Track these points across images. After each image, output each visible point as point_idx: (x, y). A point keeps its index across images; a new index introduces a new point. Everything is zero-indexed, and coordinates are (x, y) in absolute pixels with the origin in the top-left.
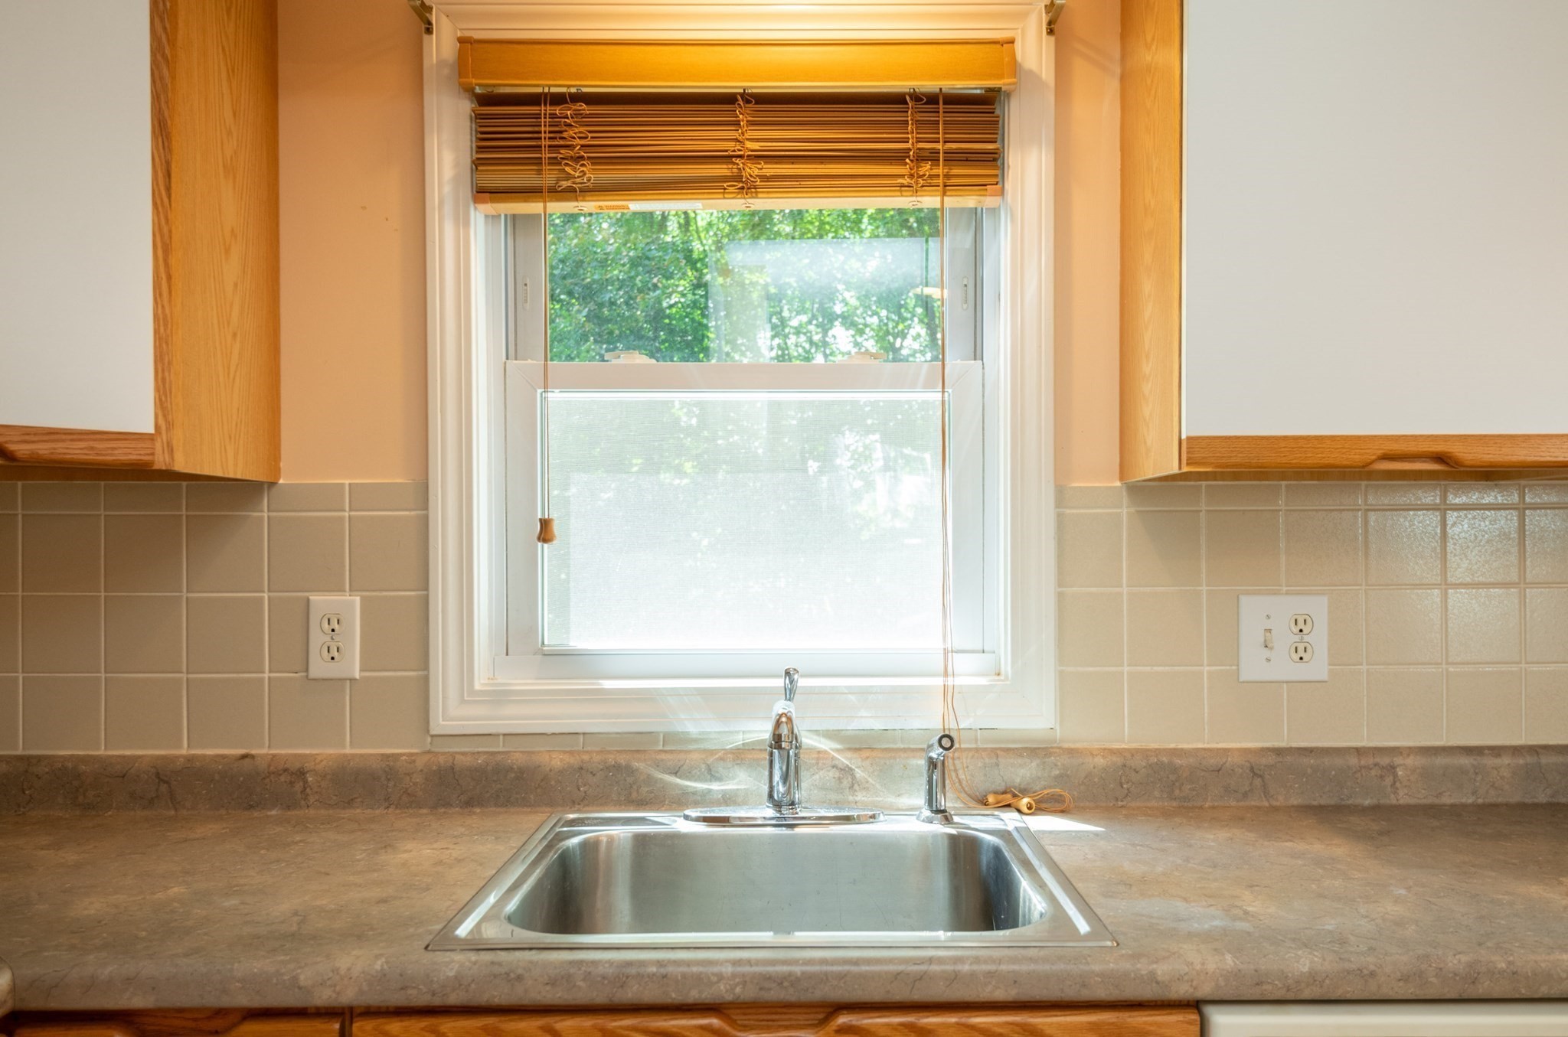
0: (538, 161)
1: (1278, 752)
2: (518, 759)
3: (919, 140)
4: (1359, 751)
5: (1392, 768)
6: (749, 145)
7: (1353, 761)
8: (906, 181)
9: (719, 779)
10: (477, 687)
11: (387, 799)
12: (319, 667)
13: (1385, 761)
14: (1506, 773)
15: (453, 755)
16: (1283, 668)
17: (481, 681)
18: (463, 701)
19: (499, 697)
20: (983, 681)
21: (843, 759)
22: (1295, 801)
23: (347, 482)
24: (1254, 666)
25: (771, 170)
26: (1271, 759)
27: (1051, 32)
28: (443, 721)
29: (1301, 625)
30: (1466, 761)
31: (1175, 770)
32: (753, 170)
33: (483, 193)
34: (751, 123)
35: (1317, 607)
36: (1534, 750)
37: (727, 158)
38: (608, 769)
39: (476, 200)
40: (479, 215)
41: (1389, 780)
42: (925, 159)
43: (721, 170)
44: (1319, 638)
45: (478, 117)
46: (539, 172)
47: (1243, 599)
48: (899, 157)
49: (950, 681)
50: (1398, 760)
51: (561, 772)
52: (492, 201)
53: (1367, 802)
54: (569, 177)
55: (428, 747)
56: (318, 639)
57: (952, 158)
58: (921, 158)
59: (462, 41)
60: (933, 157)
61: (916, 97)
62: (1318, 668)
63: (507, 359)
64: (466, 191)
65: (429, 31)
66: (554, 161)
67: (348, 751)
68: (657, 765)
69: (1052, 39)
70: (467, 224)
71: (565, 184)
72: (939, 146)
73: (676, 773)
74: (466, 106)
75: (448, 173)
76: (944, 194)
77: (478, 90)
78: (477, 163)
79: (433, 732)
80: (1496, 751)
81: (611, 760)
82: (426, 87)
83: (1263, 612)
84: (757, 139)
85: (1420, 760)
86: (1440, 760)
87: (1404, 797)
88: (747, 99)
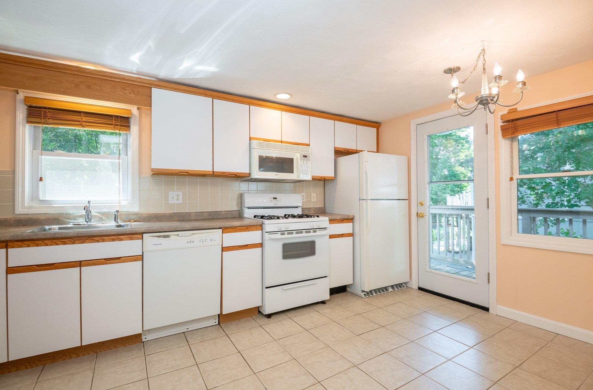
0: (41, 118)
1: (174, 213)
2: (35, 217)
3: (115, 122)
4: (186, 213)
5: (191, 215)
6: (84, 120)
7: (185, 214)
8: (113, 128)
9: (77, 220)
10: (26, 206)
13: (189, 214)
14: (206, 215)
15: (20, 218)
16: (175, 201)
17: (26, 205)
18: (22, 208)
19: (30, 207)
20: (127, 204)
21: (101, 216)
22: (176, 220)
24: (171, 201)
25: (88, 124)
27: (138, 109)
28: (18, 211)
29: (178, 196)
30: (201, 213)
31: (158, 216)
32: (84, 124)
33: (28, 122)
34: (84, 116)
35: (180, 193)
36: (210, 212)
37: (79, 121)
38: (54, 219)
39: (27, 123)
40: (28, 126)
41: (190, 216)
42: (116, 125)
43: (78, 123)
44: (181, 197)
45: (27, 109)
46: (41, 120)
47: (169, 192)
48: (112, 124)
49: (120, 204)
50: (191, 214)
51: (44, 220)
52: (31, 123)
53: (187, 219)
54: (47, 121)
55: (14, 216)
57: (121, 126)
58: (115, 125)
59: (25, 97)
60: (118, 125)
61: (115, 116)
62: (180, 201)
63: (33, 150)
64: (25, 121)
65: (18, 93)
66: (44, 118)
68: (64, 218)
69: (138, 110)
70: (25, 127)
71: (46, 122)
72: (119, 124)
73: (68, 219)
74: (26, 107)
75: (21, 118)
76: (119, 131)
77: (28, 105)
78: (27, 117)
79: (15, 214)
80: (205, 212)
81: (54, 217)
82: (17, 103)
83: (171, 194)
84: (85, 119)
85: (194, 214)
86: (197, 213)
87: (192, 218)
88: (83, 112)
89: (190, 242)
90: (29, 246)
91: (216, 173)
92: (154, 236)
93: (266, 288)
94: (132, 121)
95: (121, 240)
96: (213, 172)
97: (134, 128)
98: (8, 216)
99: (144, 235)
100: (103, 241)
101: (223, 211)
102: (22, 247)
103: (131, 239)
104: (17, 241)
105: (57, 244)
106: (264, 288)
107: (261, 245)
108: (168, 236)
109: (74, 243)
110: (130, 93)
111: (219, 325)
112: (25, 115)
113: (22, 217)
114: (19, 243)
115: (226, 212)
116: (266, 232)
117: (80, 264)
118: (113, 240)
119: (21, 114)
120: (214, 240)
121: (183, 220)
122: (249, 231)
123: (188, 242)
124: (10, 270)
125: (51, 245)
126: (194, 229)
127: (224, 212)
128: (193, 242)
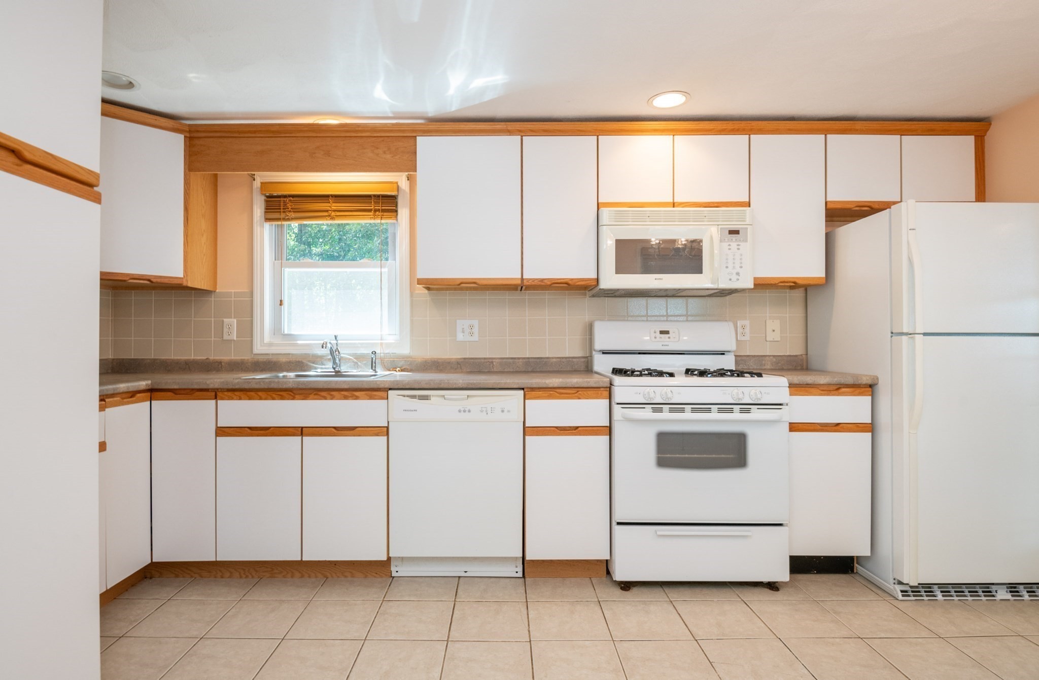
0: (280, 212)
1: (465, 359)
2: (275, 359)
3: (375, 206)
4: (485, 358)
5: (492, 362)
6: (333, 207)
7: (483, 361)
8: (372, 216)
9: (324, 365)
10: (265, 342)
11: (242, 369)
12: (226, 337)
13: (490, 360)
14: (521, 363)
15: (258, 359)
16: (467, 337)
18: (261, 346)
19: (270, 345)
20: (391, 342)
21: (355, 360)
22: (468, 370)
23: (233, 291)
24: (460, 337)
25: (338, 214)
26: (462, 360)
27: (408, 180)
28: (257, 350)
29: (472, 327)
30: (511, 360)
31: (438, 363)
32: (333, 214)
33: (267, 220)
34: (333, 202)
35: (476, 323)
36: (529, 358)
37: (327, 211)
38: (296, 362)
39: (265, 221)
40: (267, 225)
41: (492, 365)
42: (377, 211)
43: (326, 214)
44: (476, 330)
45: (266, 201)
46: (280, 214)
47: (458, 321)
48: (370, 211)
49: (382, 341)
50: (494, 360)
51: (285, 363)
52: (270, 221)
53: (487, 371)
54: (288, 216)
55: (253, 357)
56: (225, 330)
57: (383, 211)
58: (376, 211)
59: (262, 183)
60: (379, 210)
61: (375, 196)
62: (476, 337)
63: (274, 262)
64: (263, 219)
65: (254, 180)
66: (284, 212)
67: (233, 358)
68: (309, 361)
69: (409, 181)
70: (263, 227)
71: (287, 217)
72: (380, 208)
73: (313, 363)
74: (263, 198)
75: (259, 214)
76: (381, 219)
77: (268, 195)
78: (265, 212)
79: (254, 353)
80: (519, 358)
81: (297, 360)
82: (253, 194)
83: (462, 324)
84: (335, 206)
85: (499, 360)
86: (504, 360)
87: (495, 370)
88: (333, 196)
89: (465, 411)
90: (240, 399)
91: (528, 281)
92: (404, 396)
93: (619, 524)
94: (400, 201)
95: (357, 398)
96: (522, 279)
97: (403, 212)
98: (246, 357)
99: (390, 392)
100: (332, 398)
101: (553, 358)
102: (232, 399)
103: (371, 398)
104: (229, 390)
105: (273, 399)
106: (614, 523)
107: (609, 430)
108: (426, 398)
109: (294, 398)
110: (385, 153)
111: (523, 579)
112: (263, 210)
113: (261, 358)
114: (230, 394)
115: (559, 360)
116: (618, 404)
117: (301, 432)
118: (346, 398)
119: (259, 210)
120: (509, 411)
121: (479, 372)
122: (579, 398)
123: (460, 411)
124: (222, 432)
125: (266, 399)
126: (470, 386)
127: (554, 360)
128: (469, 411)
